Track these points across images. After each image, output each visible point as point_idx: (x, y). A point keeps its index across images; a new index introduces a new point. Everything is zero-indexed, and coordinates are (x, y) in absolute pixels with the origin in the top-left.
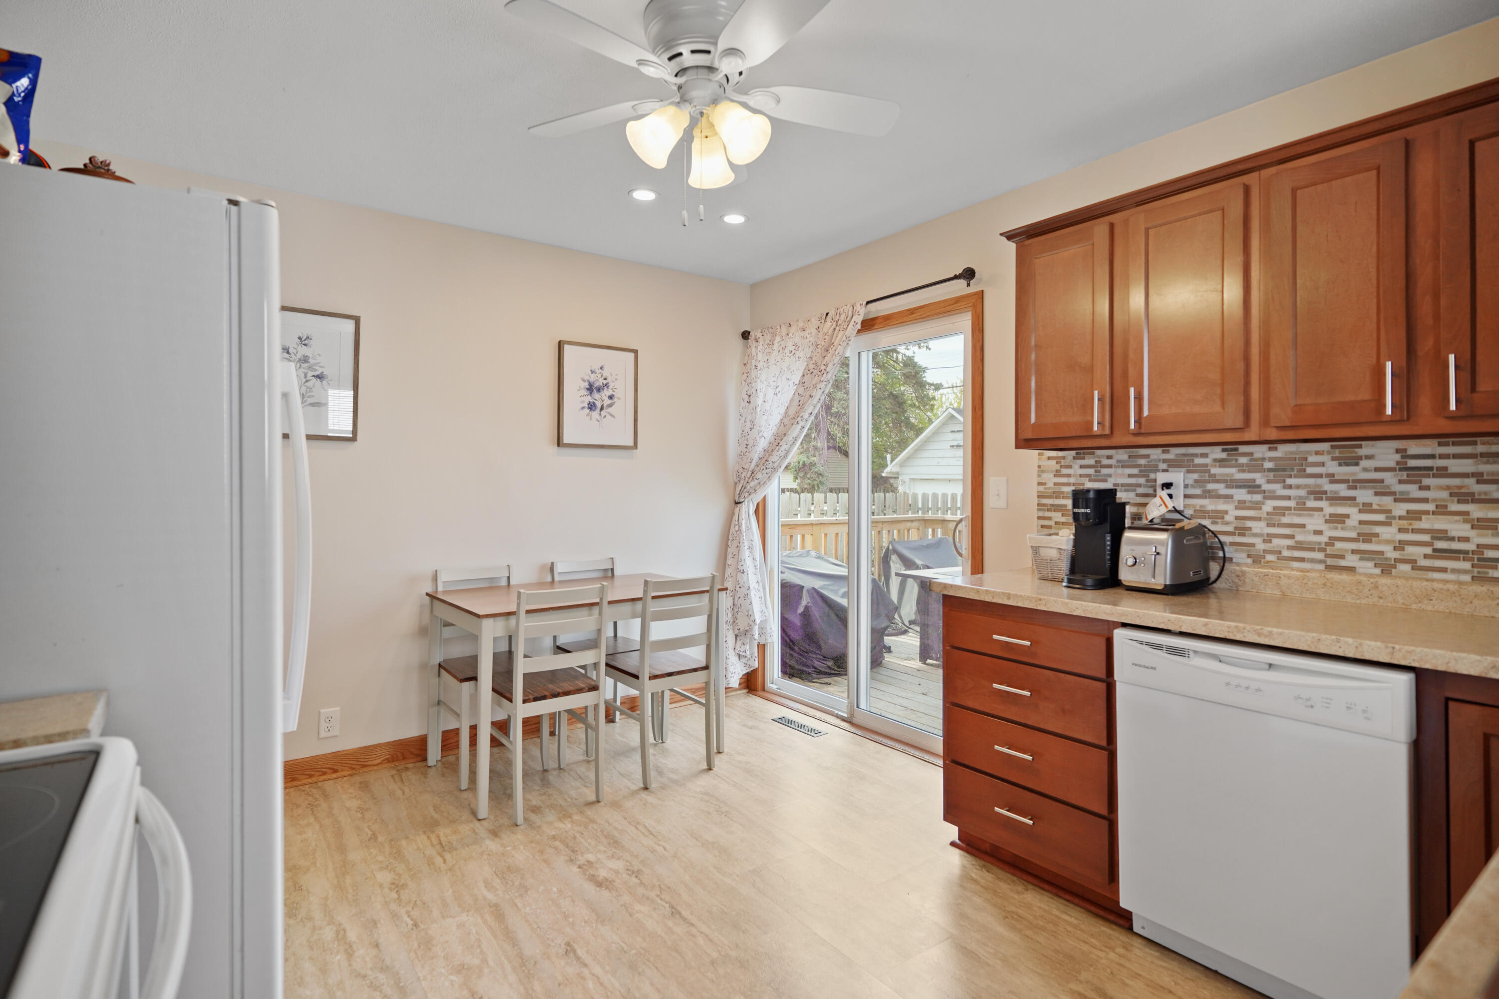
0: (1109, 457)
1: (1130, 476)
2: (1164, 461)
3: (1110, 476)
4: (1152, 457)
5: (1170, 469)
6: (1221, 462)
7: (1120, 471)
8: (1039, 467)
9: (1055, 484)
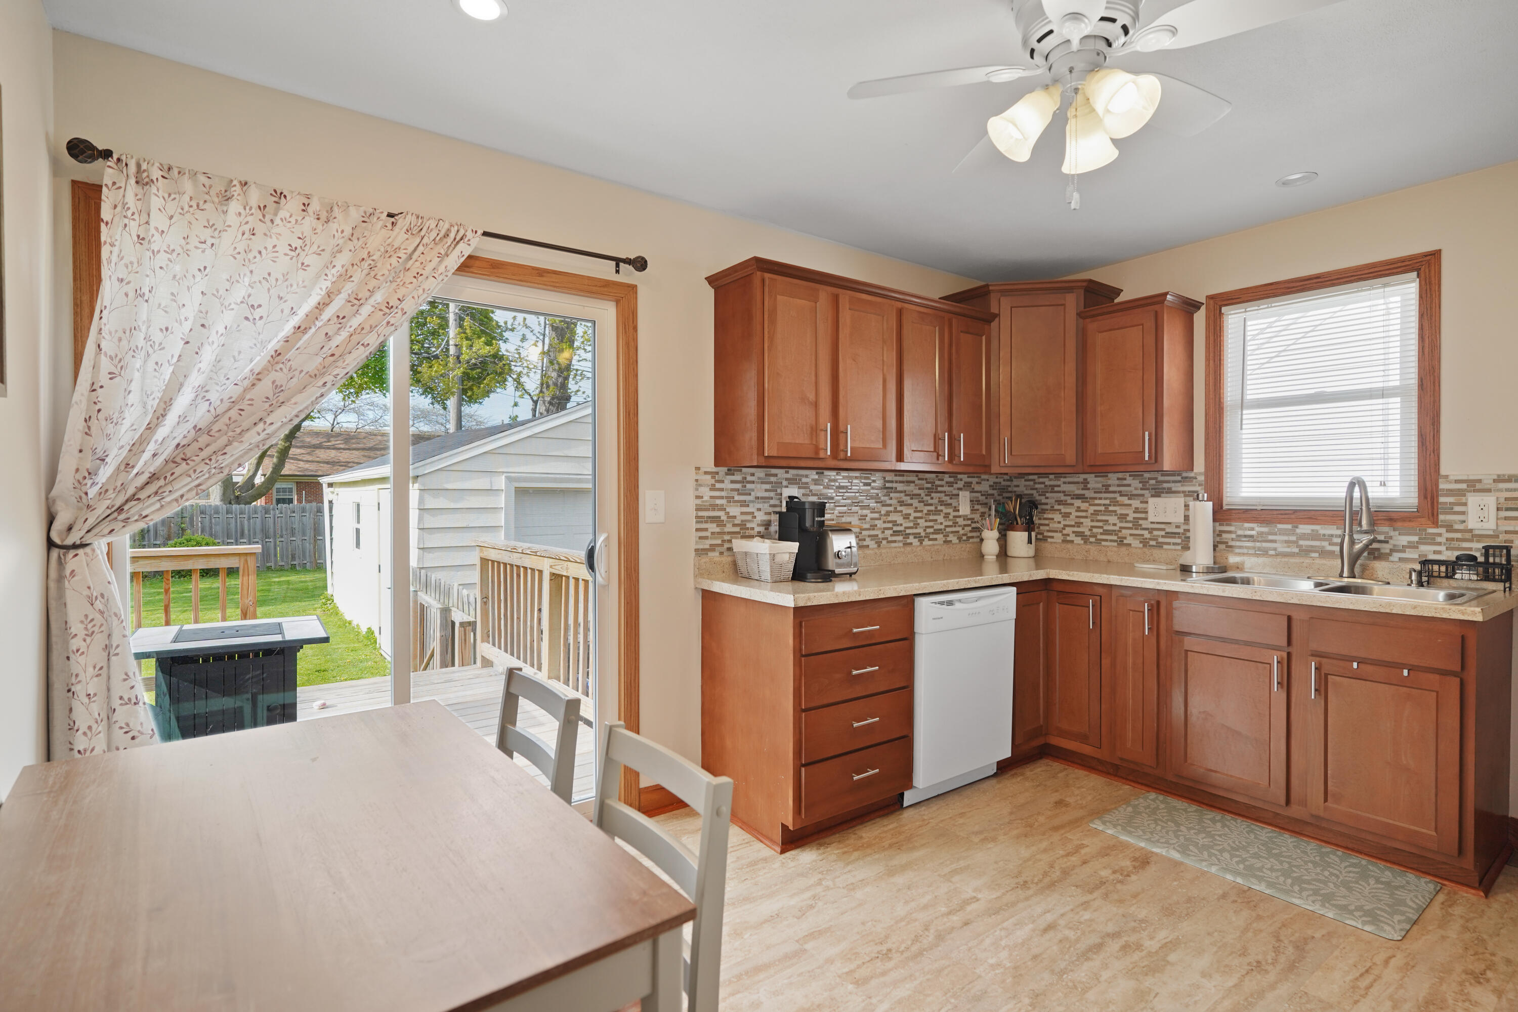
0: (753, 475)
1: (766, 490)
2: (786, 479)
3: (753, 490)
4: (779, 476)
5: (789, 486)
6: (816, 482)
7: (759, 486)
8: (697, 480)
9: (711, 497)
